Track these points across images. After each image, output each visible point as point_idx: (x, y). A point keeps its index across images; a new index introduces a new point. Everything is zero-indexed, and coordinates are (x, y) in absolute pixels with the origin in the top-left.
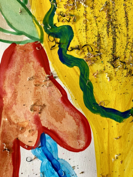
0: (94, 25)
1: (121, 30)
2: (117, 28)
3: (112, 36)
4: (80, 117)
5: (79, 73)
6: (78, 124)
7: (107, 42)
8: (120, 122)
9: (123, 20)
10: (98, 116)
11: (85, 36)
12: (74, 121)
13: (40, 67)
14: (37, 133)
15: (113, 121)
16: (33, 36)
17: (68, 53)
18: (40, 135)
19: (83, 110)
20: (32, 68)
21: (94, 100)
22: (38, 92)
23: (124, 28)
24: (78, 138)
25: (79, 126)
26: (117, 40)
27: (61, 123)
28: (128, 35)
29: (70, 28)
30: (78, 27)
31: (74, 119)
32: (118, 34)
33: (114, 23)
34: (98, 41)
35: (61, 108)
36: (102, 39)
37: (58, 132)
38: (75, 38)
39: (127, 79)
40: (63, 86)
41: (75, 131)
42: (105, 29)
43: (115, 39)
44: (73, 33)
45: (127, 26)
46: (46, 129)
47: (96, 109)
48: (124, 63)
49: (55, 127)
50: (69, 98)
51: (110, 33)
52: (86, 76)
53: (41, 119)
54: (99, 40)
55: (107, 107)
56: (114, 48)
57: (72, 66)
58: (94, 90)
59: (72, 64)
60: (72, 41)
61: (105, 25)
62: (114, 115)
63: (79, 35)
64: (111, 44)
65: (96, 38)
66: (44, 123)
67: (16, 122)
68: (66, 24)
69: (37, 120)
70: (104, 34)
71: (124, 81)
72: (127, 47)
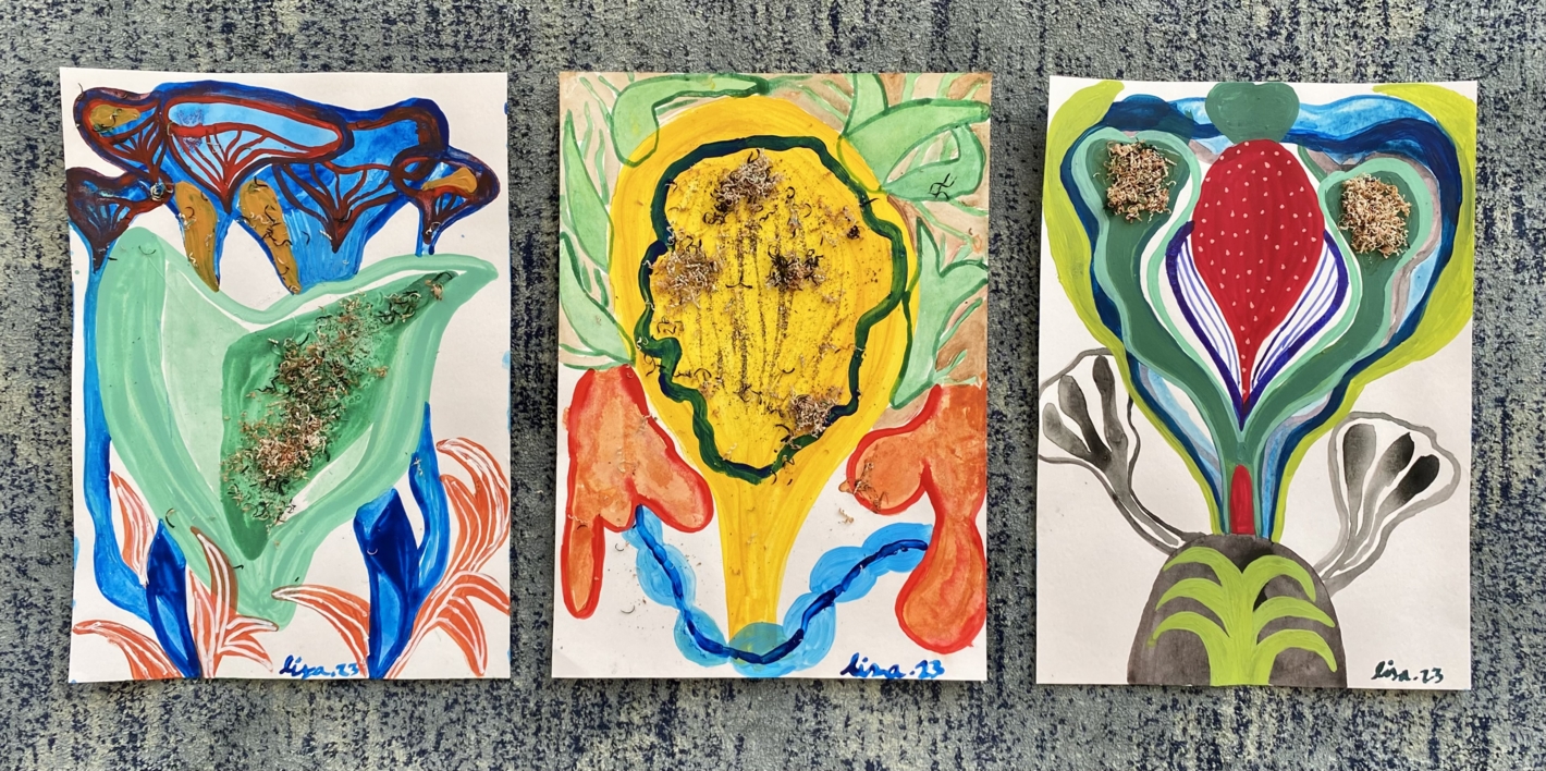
0: (713, 336)
1: (754, 343)
2: (748, 339)
3: (740, 353)
4: (695, 479)
6: (692, 489)
7: (732, 362)
8: (756, 483)
9: (758, 327)
11: (699, 354)
12: (686, 485)
13: (632, 404)
14: (630, 505)
15: (747, 482)
16: (619, 356)
17: (674, 381)
18: (634, 509)
19: (699, 468)
20: (620, 406)
21: (716, 451)
23: (759, 339)
24: (693, 510)
25: (694, 492)
26: (748, 357)
27: (667, 489)
28: (765, 350)
29: (676, 341)
30: (685, 340)
31: (686, 482)
32: (749, 349)
33: (744, 332)
34: (718, 362)
35: (666, 466)
36: (724, 358)
37: (662, 502)
38: (684, 358)
39: (765, 418)
40: (668, 432)
41: (689, 500)
42: (731, 341)
43: (746, 357)
44: (680, 349)
45: (764, 335)
46: (644, 498)
47: (719, 466)
48: (760, 394)
49: (657, 495)
50: (678, 450)
51: (737, 348)
53: (635, 483)
54: (720, 360)
55: (735, 462)
56: (743, 372)
57: (681, 401)
58: (715, 436)
59: (681, 397)
60: (680, 362)
61: (730, 336)
62: (746, 473)
63: (690, 352)
64: (740, 365)
65: (716, 357)
66: (641, 490)
67: (597, 490)
68: (669, 335)
69: (630, 486)
70: (728, 350)
71: (760, 421)
72: (763, 368)
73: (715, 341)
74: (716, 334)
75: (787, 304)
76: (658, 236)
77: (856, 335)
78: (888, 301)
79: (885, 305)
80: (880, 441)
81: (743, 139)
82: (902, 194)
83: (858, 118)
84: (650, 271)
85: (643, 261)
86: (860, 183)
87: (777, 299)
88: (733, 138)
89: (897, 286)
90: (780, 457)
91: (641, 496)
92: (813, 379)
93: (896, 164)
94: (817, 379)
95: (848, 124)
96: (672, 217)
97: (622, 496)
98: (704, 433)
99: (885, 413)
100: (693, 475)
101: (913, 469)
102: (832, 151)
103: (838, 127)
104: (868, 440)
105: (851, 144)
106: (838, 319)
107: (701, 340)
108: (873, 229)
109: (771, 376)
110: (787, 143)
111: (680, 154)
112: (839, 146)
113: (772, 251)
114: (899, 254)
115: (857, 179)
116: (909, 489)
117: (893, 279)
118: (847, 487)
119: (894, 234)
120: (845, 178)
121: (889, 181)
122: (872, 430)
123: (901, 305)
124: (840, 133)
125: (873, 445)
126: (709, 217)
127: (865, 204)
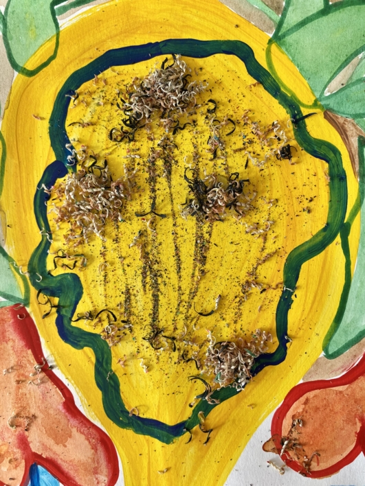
0: (120, 272)
1: (167, 280)
2: (161, 276)
3: (151, 292)
4: (97, 436)
5: (94, 360)
6: (94, 448)
7: (142, 303)
8: (168, 442)
9: (172, 261)
10: (129, 433)
11: (103, 293)
12: (87, 442)
13: (25, 349)
14: (23, 463)
15: (156, 441)
16: (11, 293)
17: (73, 324)
18: (28, 468)
19: (102, 423)
20: (11, 352)
21: (122, 405)
22: (22, 394)
23: (174, 276)
24: (96, 471)
25: (96, 450)
26: (161, 297)
27: (65, 446)
28: (180, 288)
29: (76, 278)
30: (90, 276)
31: (88, 439)
32: (161, 287)
33: (155, 267)
34: (126, 301)
35: (64, 421)
36: (132, 297)
37: (59, 462)
38: (85, 297)
39: (179, 368)
40: (65, 382)
41: (90, 460)
42: (140, 278)
43: (158, 296)
44: (81, 288)
45: (179, 272)
46: (40, 457)
47: (126, 421)
48: (174, 338)
49: (55, 453)
50: (78, 403)
51: (148, 286)
52: (107, 363)
53: (29, 439)
54: (128, 300)
55: (145, 417)
56: (154, 313)
57: (81, 348)
58: (121, 387)
59: (81, 343)
60: (80, 302)
61: (139, 272)
62: (156, 430)
63: (93, 291)
64: (151, 305)
65: (123, 296)
66: (35, 447)
68: (68, 271)
69: (23, 443)
70: (137, 288)
71: (173, 371)
72: (178, 309)
73: (123, 278)
74: (124, 270)
75: (206, 236)
76: (57, 156)
77: (286, 272)
78: (324, 234)
79: (320, 238)
80: (310, 394)
81: (157, 43)
82: (342, 109)
83: (293, 18)
84: (48, 197)
85: (39, 185)
86: (293, 95)
87: (195, 231)
88: (146, 42)
89: (335, 216)
90: (195, 412)
91: (35, 455)
92: (235, 322)
93: (335, 74)
94: (240, 323)
95: (280, 25)
96: (73, 133)
97: (14, 454)
98: (108, 384)
99: (317, 363)
100: (94, 431)
101: (348, 427)
102: (261, 58)
103: (269, 29)
104: (296, 393)
105: (283, 49)
106: (265, 254)
107: (106, 276)
108: (307, 150)
109: (187, 318)
110: (208, 49)
111: (84, 60)
112: (268, 52)
113: (190, 175)
114: (337, 178)
115: (290, 91)
116: (343, 449)
117: (330, 207)
118: (272, 445)
119: (331, 155)
120: (275, 89)
121: (327, 94)
122: (301, 381)
123: (338, 239)
124: (271, 36)
125: (303, 399)
126: (116, 134)
127: (299, 121)
